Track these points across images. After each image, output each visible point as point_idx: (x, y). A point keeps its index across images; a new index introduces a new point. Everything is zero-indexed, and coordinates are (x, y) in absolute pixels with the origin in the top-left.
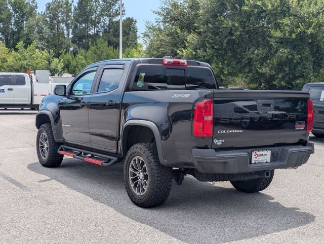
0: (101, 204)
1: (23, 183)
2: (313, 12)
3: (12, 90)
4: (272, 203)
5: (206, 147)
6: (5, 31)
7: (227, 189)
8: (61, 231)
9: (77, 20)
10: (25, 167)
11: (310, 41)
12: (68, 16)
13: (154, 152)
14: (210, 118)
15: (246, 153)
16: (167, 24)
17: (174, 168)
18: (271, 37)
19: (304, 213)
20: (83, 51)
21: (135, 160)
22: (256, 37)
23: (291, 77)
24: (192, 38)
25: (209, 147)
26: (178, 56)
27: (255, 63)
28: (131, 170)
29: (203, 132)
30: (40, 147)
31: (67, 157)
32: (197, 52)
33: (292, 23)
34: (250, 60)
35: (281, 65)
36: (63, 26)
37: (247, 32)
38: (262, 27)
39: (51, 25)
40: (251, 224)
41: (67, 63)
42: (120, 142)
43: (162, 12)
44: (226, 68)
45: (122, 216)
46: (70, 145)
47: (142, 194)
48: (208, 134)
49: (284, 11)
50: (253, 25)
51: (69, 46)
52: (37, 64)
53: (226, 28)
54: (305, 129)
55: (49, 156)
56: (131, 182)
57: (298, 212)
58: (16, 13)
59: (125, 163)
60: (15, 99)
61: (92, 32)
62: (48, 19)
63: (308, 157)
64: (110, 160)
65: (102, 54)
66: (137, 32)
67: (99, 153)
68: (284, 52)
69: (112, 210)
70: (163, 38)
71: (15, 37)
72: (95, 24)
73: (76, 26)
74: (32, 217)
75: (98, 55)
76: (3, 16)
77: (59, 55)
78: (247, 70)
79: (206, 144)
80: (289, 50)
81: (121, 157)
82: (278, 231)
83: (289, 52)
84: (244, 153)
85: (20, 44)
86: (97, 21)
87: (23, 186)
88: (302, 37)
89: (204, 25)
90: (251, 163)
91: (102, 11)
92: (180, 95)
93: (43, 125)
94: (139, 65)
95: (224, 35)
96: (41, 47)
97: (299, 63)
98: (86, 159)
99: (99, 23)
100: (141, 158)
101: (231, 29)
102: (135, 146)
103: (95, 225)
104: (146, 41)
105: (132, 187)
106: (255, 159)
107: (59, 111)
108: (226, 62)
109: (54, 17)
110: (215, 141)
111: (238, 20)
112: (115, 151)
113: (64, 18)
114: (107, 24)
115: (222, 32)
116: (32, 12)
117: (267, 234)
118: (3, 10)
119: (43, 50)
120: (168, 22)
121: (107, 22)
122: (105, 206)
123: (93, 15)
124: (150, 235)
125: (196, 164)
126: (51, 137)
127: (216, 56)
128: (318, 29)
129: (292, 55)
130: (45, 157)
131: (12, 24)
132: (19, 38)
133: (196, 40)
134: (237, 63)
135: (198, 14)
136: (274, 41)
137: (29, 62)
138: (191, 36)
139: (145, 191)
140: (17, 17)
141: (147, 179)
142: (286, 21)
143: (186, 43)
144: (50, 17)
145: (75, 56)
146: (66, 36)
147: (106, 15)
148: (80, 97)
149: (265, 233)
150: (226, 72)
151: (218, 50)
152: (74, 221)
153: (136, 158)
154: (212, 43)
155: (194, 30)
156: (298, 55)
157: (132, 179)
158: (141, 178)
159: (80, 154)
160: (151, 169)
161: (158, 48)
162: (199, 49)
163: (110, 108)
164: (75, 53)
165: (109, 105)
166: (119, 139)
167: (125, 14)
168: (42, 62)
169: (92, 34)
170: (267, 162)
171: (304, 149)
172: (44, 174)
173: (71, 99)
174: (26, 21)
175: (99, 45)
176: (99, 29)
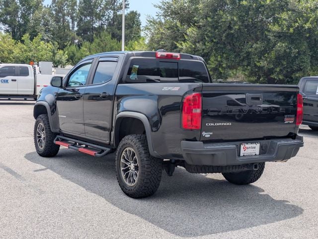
0: (93, 194)
1: (19, 172)
2: (310, 7)
3: (15, 81)
4: (261, 195)
5: (195, 140)
6: (12, 23)
7: (218, 180)
8: (51, 220)
9: (82, 14)
10: (22, 157)
11: (308, 35)
12: (73, 9)
13: (144, 143)
14: (198, 111)
15: (235, 146)
16: (168, 18)
17: (164, 160)
18: (269, 31)
19: (293, 206)
20: (87, 43)
21: (126, 151)
22: (255, 31)
23: (289, 70)
24: (191, 31)
25: (197, 140)
26: (178, 49)
27: (253, 56)
28: (122, 160)
29: (192, 124)
30: (37, 137)
31: (63, 147)
32: (196, 46)
33: (290, 18)
34: (248, 54)
35: (279, 59)
36: (68, 18)
37: (246, 27)
38: (260, 22)
39: (56, 18)
40: (239, 216)
41: (71, 54)
42: (113, 133)
43: (163, 6)
44: (225, 62)
45: (112, 206)
46: (66, 135)
47: (133, 185)
48: (197, 127)
49: (282, 6)
50: (252, 19)
51: (74, 39)
52: (42, 56)
53: (225, 22)
54: (295, 122)
55: (46, 146)
56: (122, 173)
57: (287, 205)
58: (23, 6)
59: (117, 154)
60: (19, 89)
61: (97, 25)
62: (54, 12)
63: (297, 150)
64: (103, 151)
65: (106, 46)
66: (140, 25)
67: (94, 144)
68: (281, 46)
69: (103, 200)
70: (164, 32)
71: (21, 30)
72: (99, 17)
73: (81, 19)
74: (24, 206)
75: (102, 47)
76: (10, 9)
77: (64, 47)
78: (245, 63)
79: (195, 136)
80: (286, 44)
81: (114, 148)
82: (265, 223)
83: (286, 46)
84: (232, 146)
85: (26, 37)
86: (101, 14)
87: (18, 175)
88: (299, 31)
89: (203, 19)
90: (239, 156)
91: (107, 4)
92: (170, 88)
93: (40, 116)
94: (132, 58)
95: (223, 29)
96: (47, 39)
97: (297, 57)
98: (80, 149)
99: (103, 16)
100: (132, 150)
101: (230, 23)
102: (126, 137)
103: (85, 215)
104: (147, 34)
105: (124, 178)
106: (244, 152)
107: (56, 102)
108: (225, 55)
109: (60, 10)
110: (204, 134)
111: (237, 14)
112: (108, 142)
113: (69, 11)
114: (112, 17)
115: (221, 26)
116: (38, 5)
117: (254, 226)
118: (10, 3)
119: (48, 42)
120: (169, 16)
121: (112, 15)
122: (97, 196)
123: (97, 8)
124: (138, 226)
125: (184, 156)
126: (48, 127)
127: (215, 49)
128: (315, 24)
129: (290, 48)
130: (42, 147)
131: (19, 16)
132: (25, 30)
133: (196, 33)
134: (236, 56)
135: (197, 8)
136: (272, 35)
137: (35, 53)
138: (190, 29)
139: (136, 181)
140: (24, 10)
141: (138, 170)
142: (284, 16)
143: (186, 36)
144: (56, 10)
145: (80, 48)
146: (71, 29)
147: (111, 8)
148: (76, 88)
149: (252, 225)
150: (224, 65)
151: (217, 43)
152: (65, 210)
153: (127, 149)
154: (211, 37)
155: (194, 24)
156: (295, 49)
157: (123, 170)
158: (132, 169)
159: (75, 145)
160: (142, 161)
161: (159, 41)
162: (199, 42)
163: (104, 100)
164: (79, 46)
165: (103, 97)
166: (112, 130)
167: (129, 8)
168: (47, 53)
169: (96, 27)
170: (256, 155)
171: (293, 142)
172: (41, 164)
173: (67, 90)
174: (33, 13)
175: (103, 38)
176: (104, 22)
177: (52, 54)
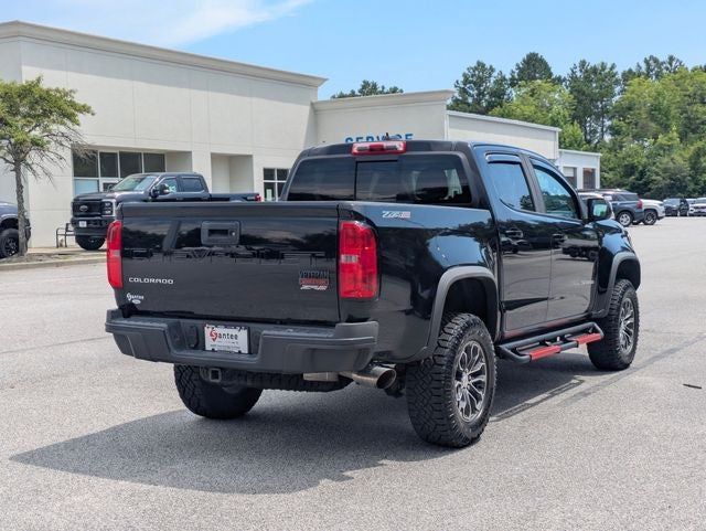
90: (204, 349)
106: (212, 342)
110: (129, 296)
170: (240, 352)
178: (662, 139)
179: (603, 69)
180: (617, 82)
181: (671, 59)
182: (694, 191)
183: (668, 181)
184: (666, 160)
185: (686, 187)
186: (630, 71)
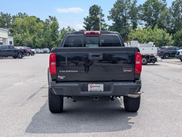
62: (173, 11)
90: (87, 91)
106: (91, 89)
110: (59, 77)
116: (164, 8)
131: (152, 16)
140: (155, 12)
170: (101, 91)
177: (163, 36)
178: (25, 34)
179: (7, 15)
180: (11, 19)
181: (25, 14)
182: (34, 47)
183: (28, 45)
184: (27, 39)
185: (32, 46)
186: (14, 16)
